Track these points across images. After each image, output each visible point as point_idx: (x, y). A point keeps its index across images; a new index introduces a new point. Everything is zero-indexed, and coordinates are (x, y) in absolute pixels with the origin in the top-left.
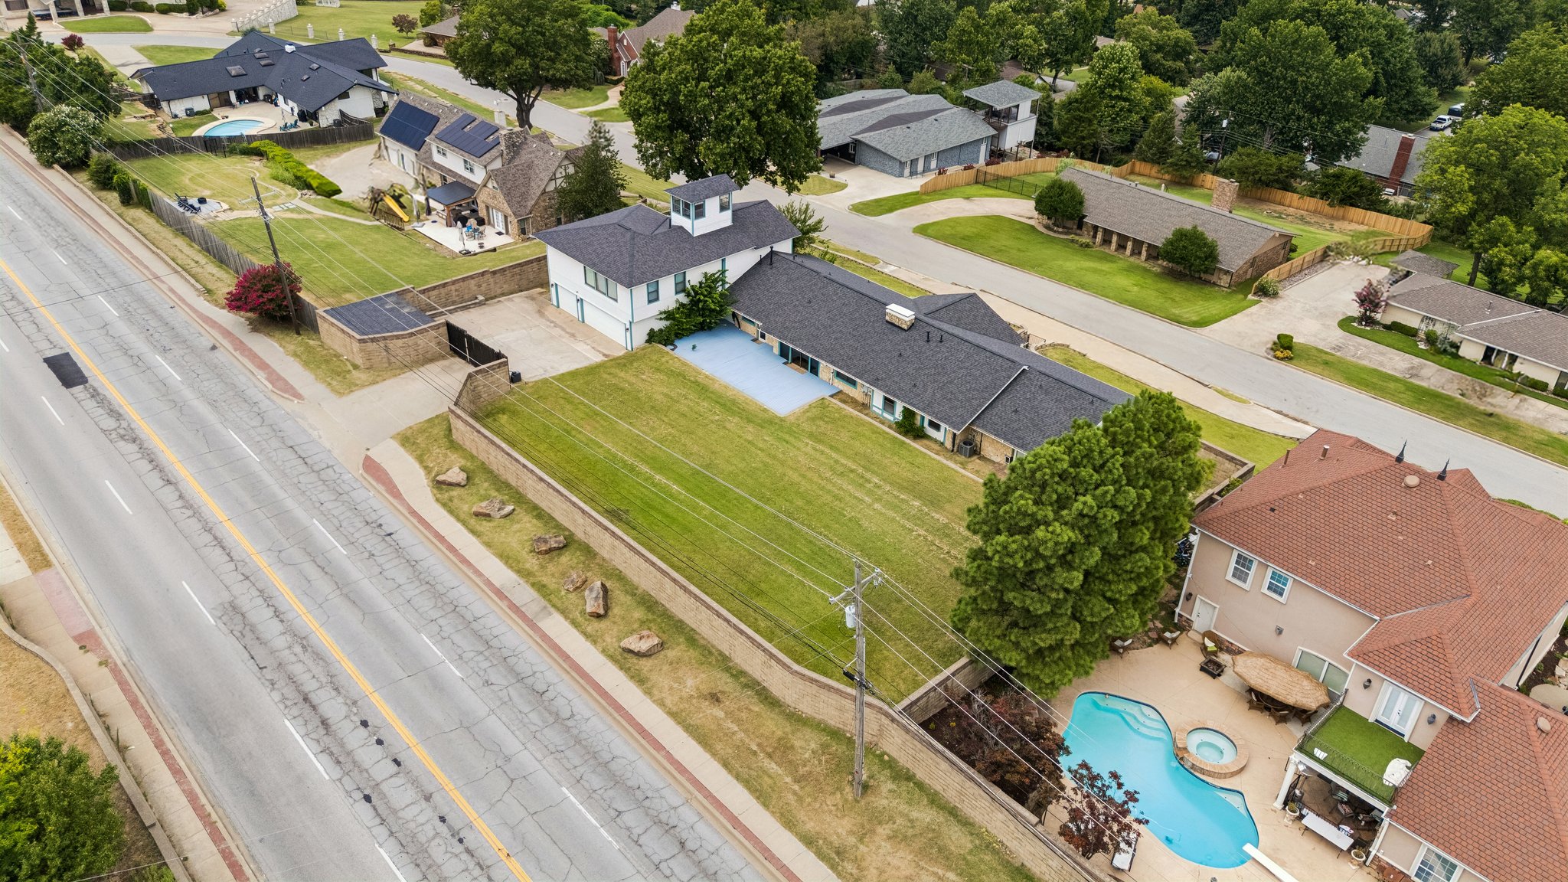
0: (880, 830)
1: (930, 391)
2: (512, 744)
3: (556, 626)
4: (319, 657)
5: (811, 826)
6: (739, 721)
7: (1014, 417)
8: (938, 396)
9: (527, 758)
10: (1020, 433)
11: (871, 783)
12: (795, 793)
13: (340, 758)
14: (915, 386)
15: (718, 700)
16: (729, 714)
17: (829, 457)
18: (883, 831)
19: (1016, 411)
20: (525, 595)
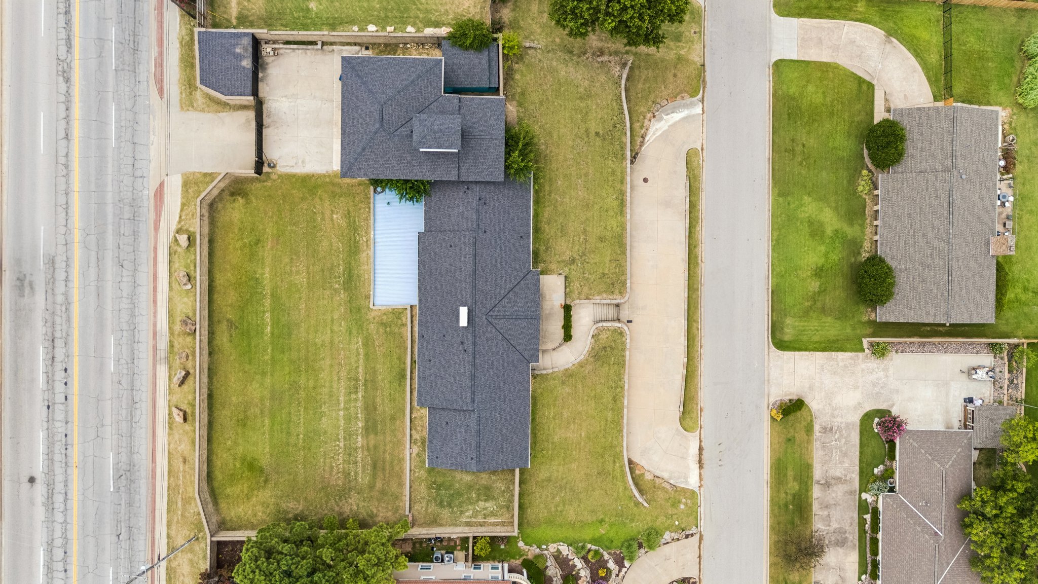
0: (189, 554)
1: (431, 371)
2: (108, 420)
3: (162, 370)
4: (69, 320)
5: (173, 533)
6: (184, 477)
7: (444, 425)
8: (431, 378)
9: (109, 431)
10: (436, 435)
11: (200, 539)
12: (178, 519)
13: (50, 381)
14: (430, 361)
15: (185, 462)
16: (184, 471)
17: (357, 361)
18: (190, 556)
19: (447, 423)
20: (163, 345)
